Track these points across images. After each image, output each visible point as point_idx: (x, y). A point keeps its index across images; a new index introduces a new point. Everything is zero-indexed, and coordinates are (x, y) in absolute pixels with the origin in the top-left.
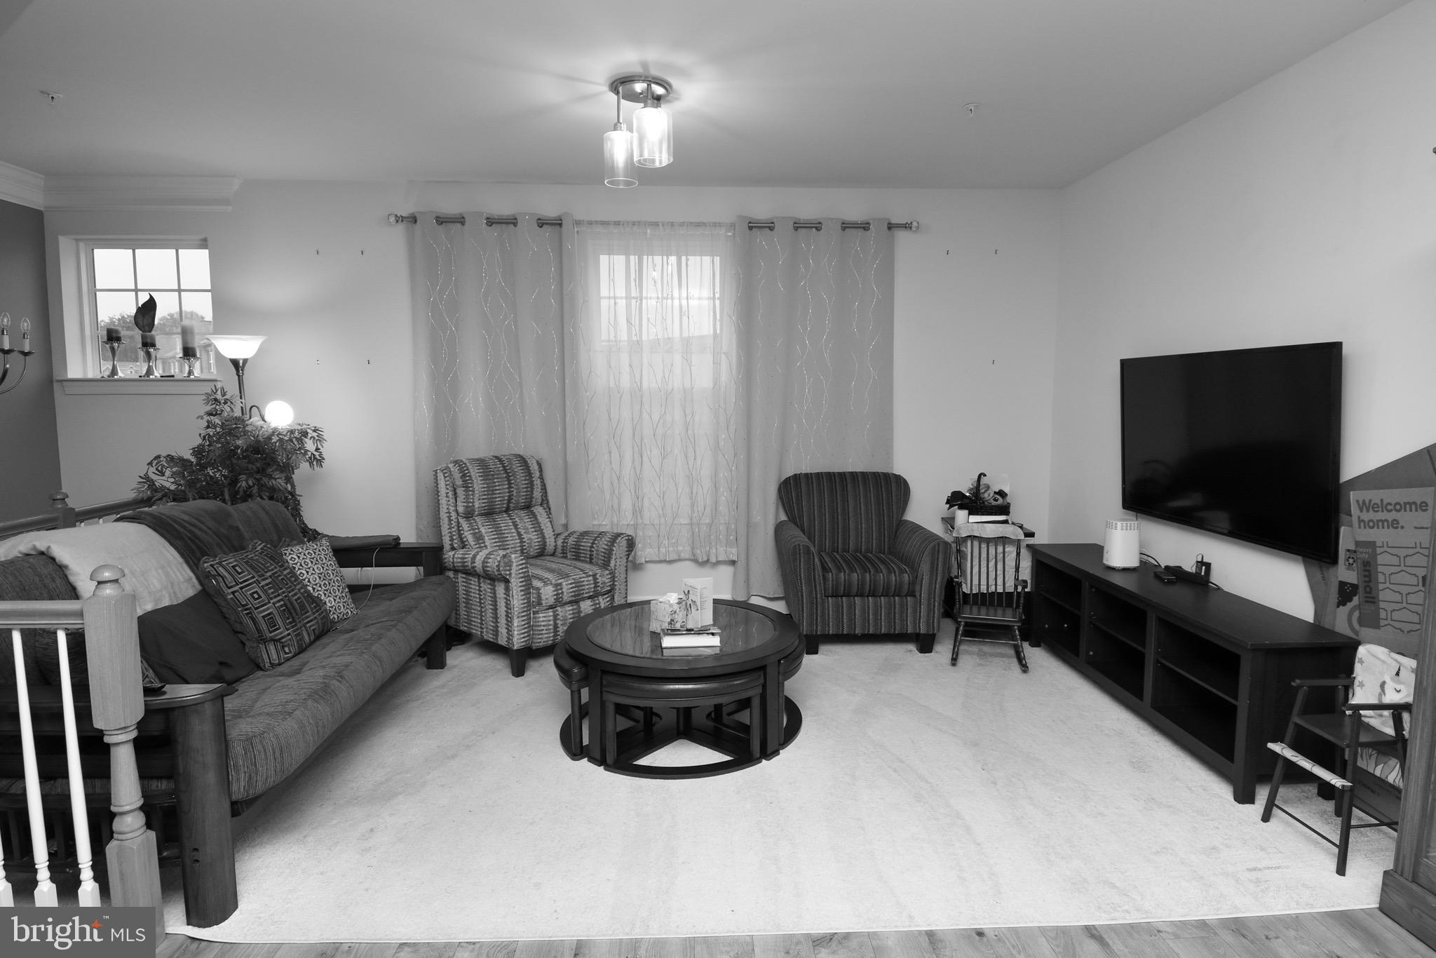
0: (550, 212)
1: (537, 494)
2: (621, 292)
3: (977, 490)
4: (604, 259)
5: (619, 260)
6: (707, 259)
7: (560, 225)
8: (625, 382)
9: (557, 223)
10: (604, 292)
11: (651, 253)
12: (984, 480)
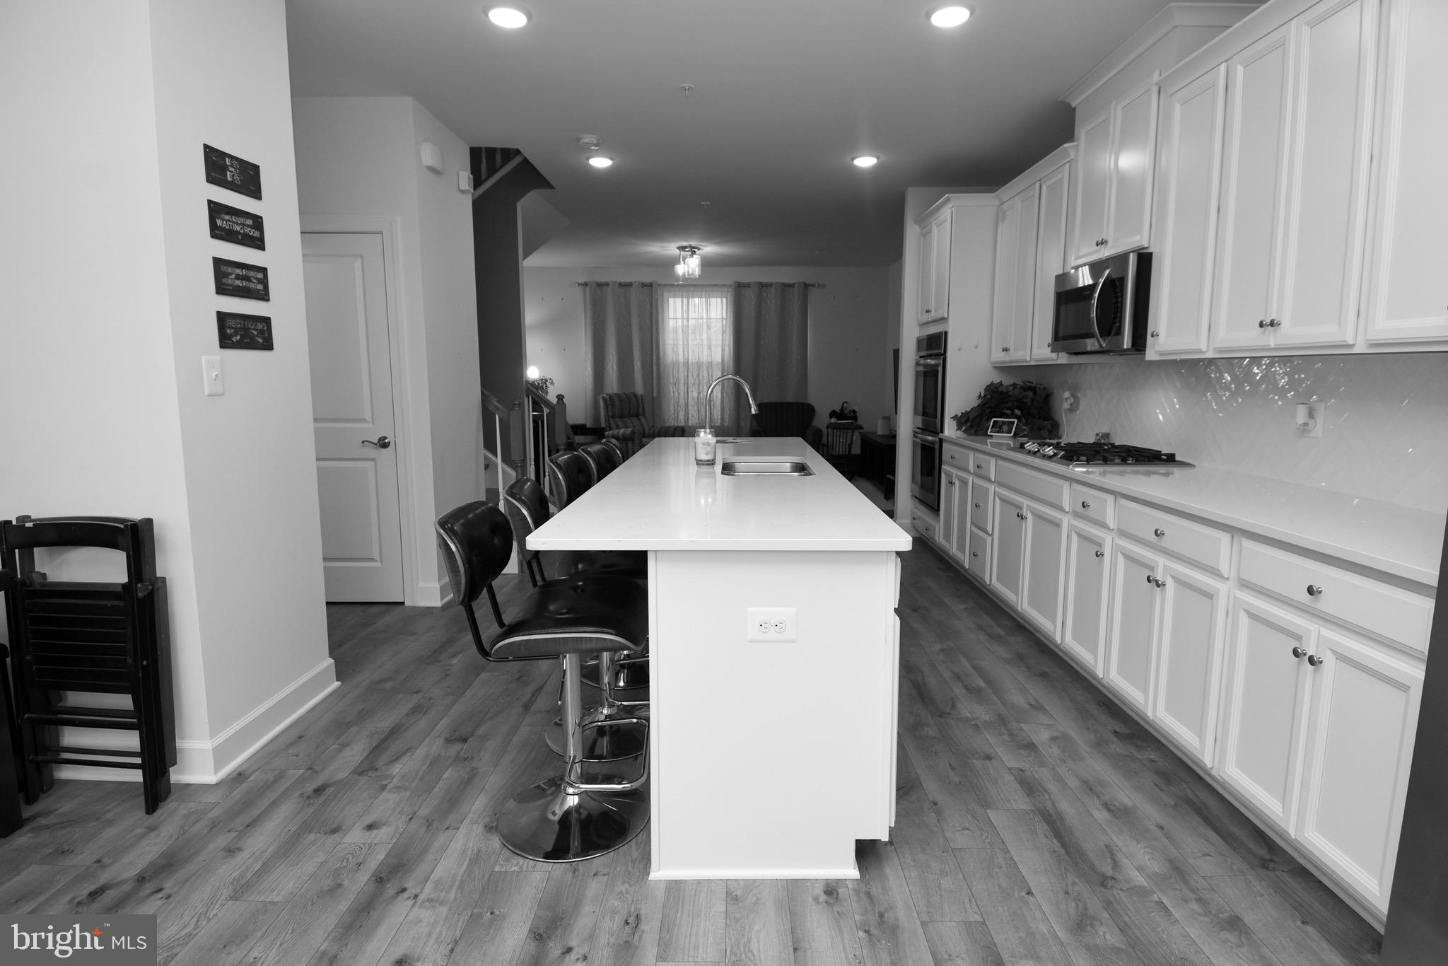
0: (647, 280)
1: (641, 410)
2: (679, 315)
3: (842, 410)
4: (671, 300)
5: (678, 300)
6: (719, 300)
7: (652, 286)
8: (681, 358)
9: (650, 285)
10: (671, 315)
11: (693, 297)
12: (845, 405)
